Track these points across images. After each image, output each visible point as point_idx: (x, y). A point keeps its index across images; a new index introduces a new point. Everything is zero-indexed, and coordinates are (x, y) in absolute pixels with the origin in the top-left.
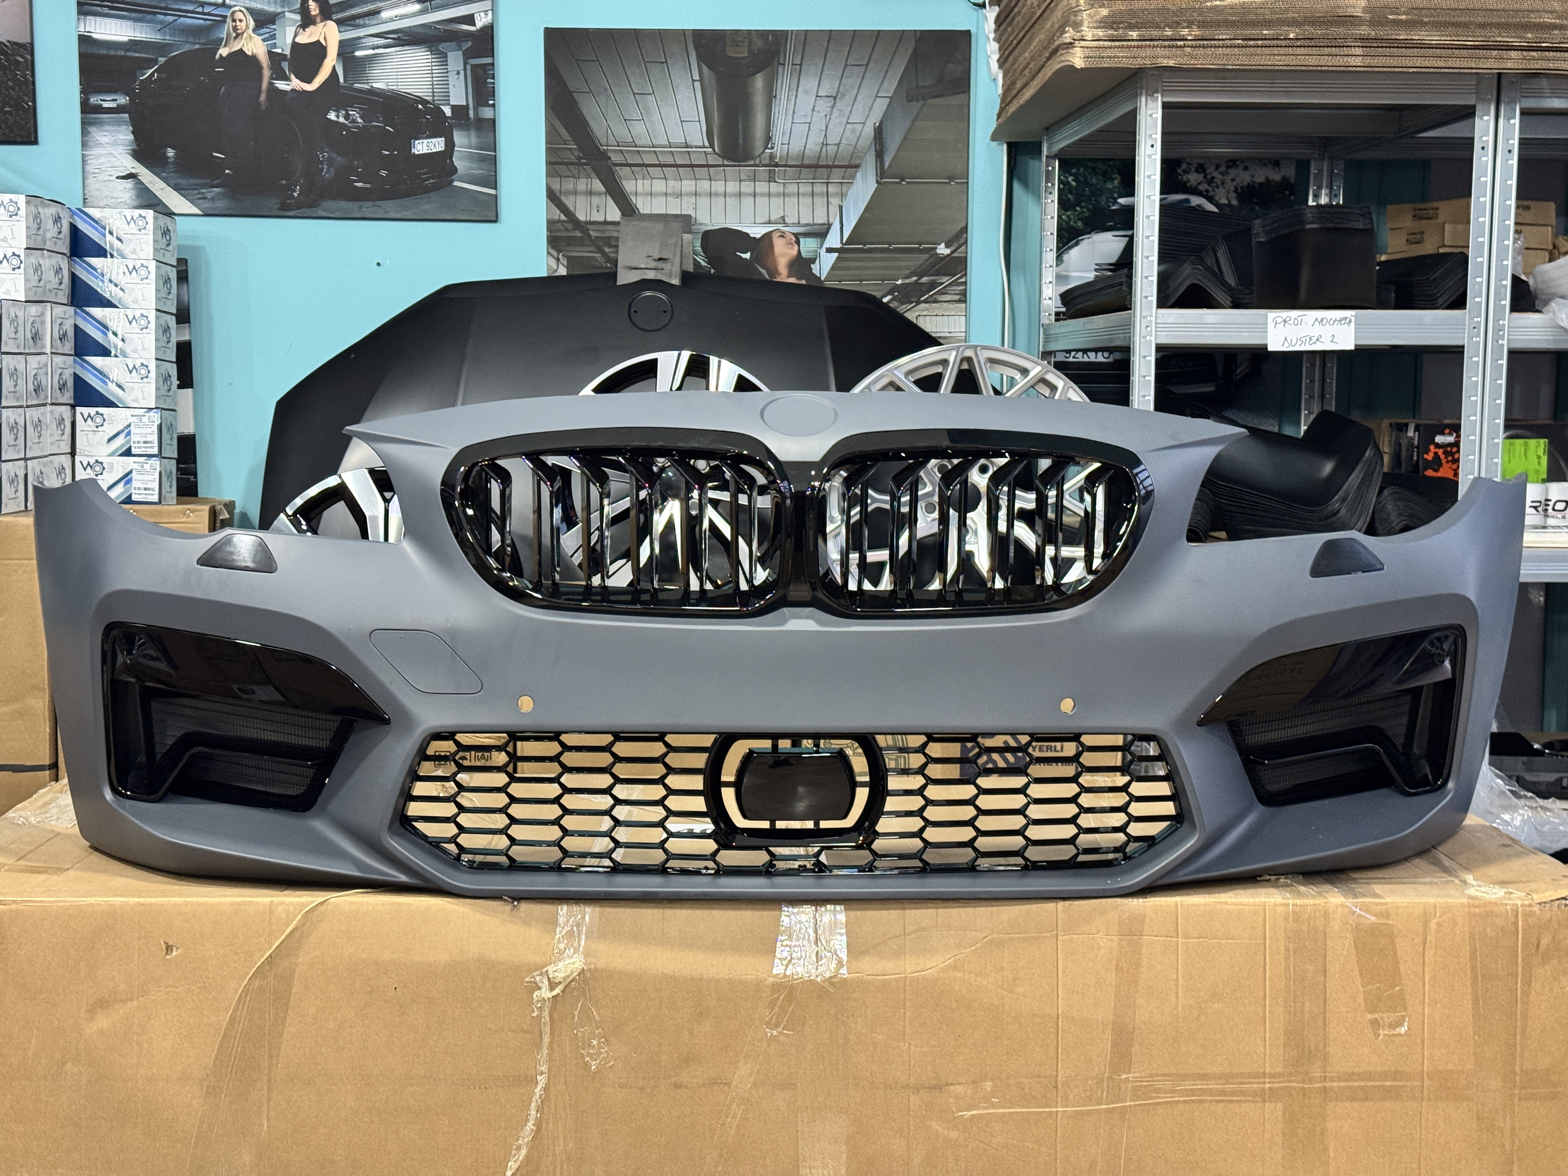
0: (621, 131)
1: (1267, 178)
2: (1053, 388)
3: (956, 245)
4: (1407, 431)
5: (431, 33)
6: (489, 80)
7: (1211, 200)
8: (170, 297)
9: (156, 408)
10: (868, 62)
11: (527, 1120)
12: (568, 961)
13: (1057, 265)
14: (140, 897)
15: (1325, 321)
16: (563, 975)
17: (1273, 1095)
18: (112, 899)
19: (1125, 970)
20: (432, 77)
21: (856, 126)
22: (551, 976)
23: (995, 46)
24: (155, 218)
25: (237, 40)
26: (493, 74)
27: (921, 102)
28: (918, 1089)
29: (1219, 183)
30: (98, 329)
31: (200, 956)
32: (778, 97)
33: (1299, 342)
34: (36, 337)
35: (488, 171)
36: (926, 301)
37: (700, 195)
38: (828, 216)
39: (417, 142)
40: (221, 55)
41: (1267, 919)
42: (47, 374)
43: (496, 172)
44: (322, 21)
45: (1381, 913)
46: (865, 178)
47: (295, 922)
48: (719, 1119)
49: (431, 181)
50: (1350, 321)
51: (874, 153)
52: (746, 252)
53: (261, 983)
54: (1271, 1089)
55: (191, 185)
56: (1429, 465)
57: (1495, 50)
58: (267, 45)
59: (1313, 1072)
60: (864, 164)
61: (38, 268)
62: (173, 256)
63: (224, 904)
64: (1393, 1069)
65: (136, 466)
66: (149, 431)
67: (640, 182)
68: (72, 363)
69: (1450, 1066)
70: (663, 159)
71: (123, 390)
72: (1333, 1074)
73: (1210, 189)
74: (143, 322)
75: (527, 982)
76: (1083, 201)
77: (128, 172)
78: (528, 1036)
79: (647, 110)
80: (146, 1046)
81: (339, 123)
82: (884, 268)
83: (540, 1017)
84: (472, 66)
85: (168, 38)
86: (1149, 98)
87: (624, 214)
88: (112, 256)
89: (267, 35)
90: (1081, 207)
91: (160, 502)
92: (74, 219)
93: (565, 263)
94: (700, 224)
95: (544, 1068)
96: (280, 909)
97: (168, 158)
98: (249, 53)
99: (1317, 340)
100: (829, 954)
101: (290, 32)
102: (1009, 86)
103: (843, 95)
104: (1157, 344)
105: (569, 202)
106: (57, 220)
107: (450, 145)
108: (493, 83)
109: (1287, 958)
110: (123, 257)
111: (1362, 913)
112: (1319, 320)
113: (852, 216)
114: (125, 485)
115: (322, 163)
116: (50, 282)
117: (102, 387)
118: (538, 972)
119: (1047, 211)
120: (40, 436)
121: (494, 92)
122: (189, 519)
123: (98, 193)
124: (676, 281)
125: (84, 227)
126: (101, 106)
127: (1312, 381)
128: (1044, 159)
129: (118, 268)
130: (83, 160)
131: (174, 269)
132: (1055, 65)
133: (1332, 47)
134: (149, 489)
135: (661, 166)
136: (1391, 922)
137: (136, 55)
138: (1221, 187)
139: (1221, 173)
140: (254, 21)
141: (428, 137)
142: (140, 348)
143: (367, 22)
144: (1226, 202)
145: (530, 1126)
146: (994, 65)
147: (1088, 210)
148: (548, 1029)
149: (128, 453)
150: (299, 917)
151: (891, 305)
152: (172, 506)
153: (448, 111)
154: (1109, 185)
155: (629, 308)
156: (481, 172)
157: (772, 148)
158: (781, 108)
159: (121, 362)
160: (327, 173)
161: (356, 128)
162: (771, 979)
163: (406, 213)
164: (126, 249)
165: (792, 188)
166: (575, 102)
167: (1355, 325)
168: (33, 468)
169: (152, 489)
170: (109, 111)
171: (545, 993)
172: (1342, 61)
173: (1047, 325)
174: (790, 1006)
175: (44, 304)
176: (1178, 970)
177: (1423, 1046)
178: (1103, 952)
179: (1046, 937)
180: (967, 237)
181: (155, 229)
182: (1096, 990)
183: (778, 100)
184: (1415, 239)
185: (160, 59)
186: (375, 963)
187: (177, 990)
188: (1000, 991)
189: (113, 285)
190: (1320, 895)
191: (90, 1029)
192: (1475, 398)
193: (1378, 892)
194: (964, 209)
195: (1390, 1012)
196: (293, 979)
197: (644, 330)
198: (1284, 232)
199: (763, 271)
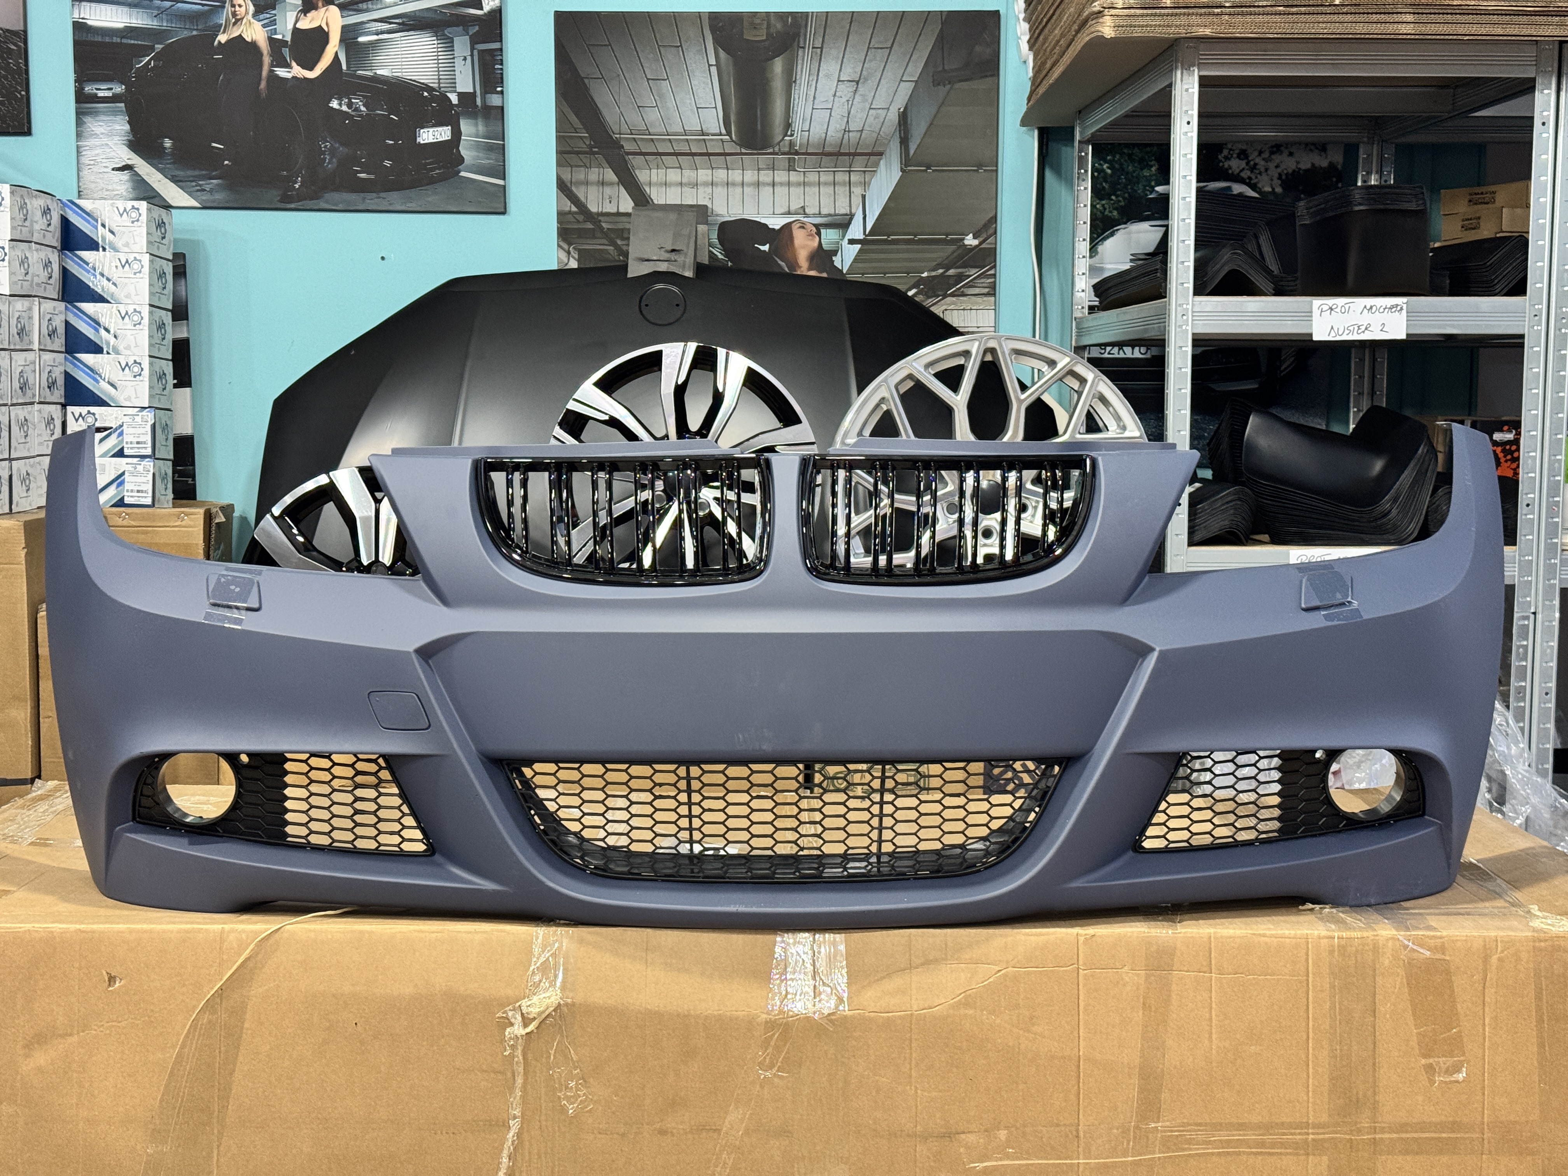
0: (633, 118)
1: (1313, 165)
2: (1083, 381)
3: (984, 236)
5: (438, 17)
6: (497, 66)
7: (1253, 187)
8: (165, 292)
9: (150, 407)
10: (892, 45)
11: (498, 1169)
12: (544, 995)
13: (1091, 257)
14: (82, 923)
15: (1374, 308)
16: (538, 1010)
17: (1318, 1147)
18: (51, 925)
19: (1153, 1009)
20: (438, 63)
21: (880, 111)
22: (524, 1012)
23: (1025, 26)
24: (149, 210)
25: (236, 27)
26: (502, 60)
27: (948, 87)
28: (925, 1138)
29: (1263, 170)
30: (89, 325)
31: (145, 987)
32: (798, 82)
33: (1347, 332)
34: (22, 332)
35: (496, 160)
36: (952, 295)
37: (717, 185)
38: (850, 206)
39: (422, 131)
40: (220, 42)
41: (1310, 953)
42: (35, 371)
43: (504, 161)
44: (324, 6)
45: (1436, 947)
46: (889, 166)
47: (248, 951)
48: (708, 1168)
49: (438, 171)
50: (1402, 309)
51: (898, 140)
52: (765, 245)
53: (211, 1017)
54: (1313, 1140)
55: (189, 177)
57: (1557, 16)
58: (267, 31)
59: (1361, 1122)
60: (888, 152)
61: (23, 261)
62: (168, 249)
63: (172, 932)
64: (1451, 1119)
65: (129, 468)
66: (142, 431)
67: (654, 171)
68: (63, 361)
69: (1512, 1118)
70: (678, 148)
71: (116, 388)
72: (1383, 1125)
73: (1253, 177)
74: (136, 318)
75: (499, 1017)
76: (1119, 190)
77: (124, 164)
78: (500, 1077)
79: (662, 96)
80: (87, 1085)
81: (342, 111)
82: (911, 260)
83: (512, 1056)
84: (479, 51)
85: (165, 24)
86: (1185, 71)
87: (637, 204)
88: (104, 249)
89: (265, 21)
90: (1117, 196)
91: (153, 505)
92: (65, 212)
93: (576, 256)
94: (717, 215)
95: (517, 1112)
96: (232, 936)
97: (165, 148)
98: (249, 39)
99: (1366, 329)
100: (829, 990)
101: (291, 17)
102: (1040, 66)
103: (866, 80)
104: (1193, 334)
105: (580, 193)
106: (46, 211)
107: (457, 134)
108: (502, 69)
109: (1332, 996)
110: (116, 250)
111: (1415, 947)
112: (1368, 307)
113: (875, 206)
114: (118, 486)
115: (324, 153)
116: (38, 276)
117: (94, 386)
118: (511, 1007)
119: (1080, 199)
120: (26, 436)
121: (502, 78)
122: (184, 523)
123: (93, 185)
124: (689, 274)
125: (75, 219)
126: (96, 94)
127: (1362, 377)
128: (1076, 144)
130: (78, 152)
131: (170, 264)
132: (1084, 38)
133: (1381, 13)
134: (142, 491)
135: (677, 155)
136: (1447, 958)
137: (132, 42)
138: (1264, 174)
139: (1264, 159)
140: (254, 5)
141: (434, 126)
142: (133, 344)
143: (370, 6)
144: (1270, 190)
145: (502, 1174)
146: (1025, 47)
147: (1124, 199)
148: (521, 1069)
149: (120, 454)
150: (252, 946)
151: (916, 299)
152: (166, 509)
153: (454, 98)
154: (1146, 173)
155: (640, 302)
156: (489, 161)
157: (792, 135)
158: (800, 92)
159: (114, 360)
160: (330, 164)
161: (359, 116)
162: (764, 1016)
163: (410, 205)
164: (119, 242)
165: (812, 177)
166: (587, 89)
167: (1407, 312)
168: (19, 470)
169: (146, 492)
170: (105, 100)
171: (518, 1030)
172: (1391, 28)
173: (1080, 318)
174: (785, 1045)
175: (31, 299)
176: (1211, 1008)
177: (1484, 1094)
178: (1128, 988)
179: (1066, 971)
180: (996, 228)
181: (148, 221)
182: (1122, 1031)
183: (797, 85)
184: (1470, 224)
185: (156, 46)
186: (334, 996)
187: (119, 1024)
188: (1015, 1030)
189: (105, 279)
190: (1369, 927)
191: (27, 1066)
192: (1536, 391)
193: (1433, 924)
194: (995, 198)
195: (1446, 1057)
196: (245, 1013)
197: (656, 324)
198: (1331, 214)
199: (783, 264)
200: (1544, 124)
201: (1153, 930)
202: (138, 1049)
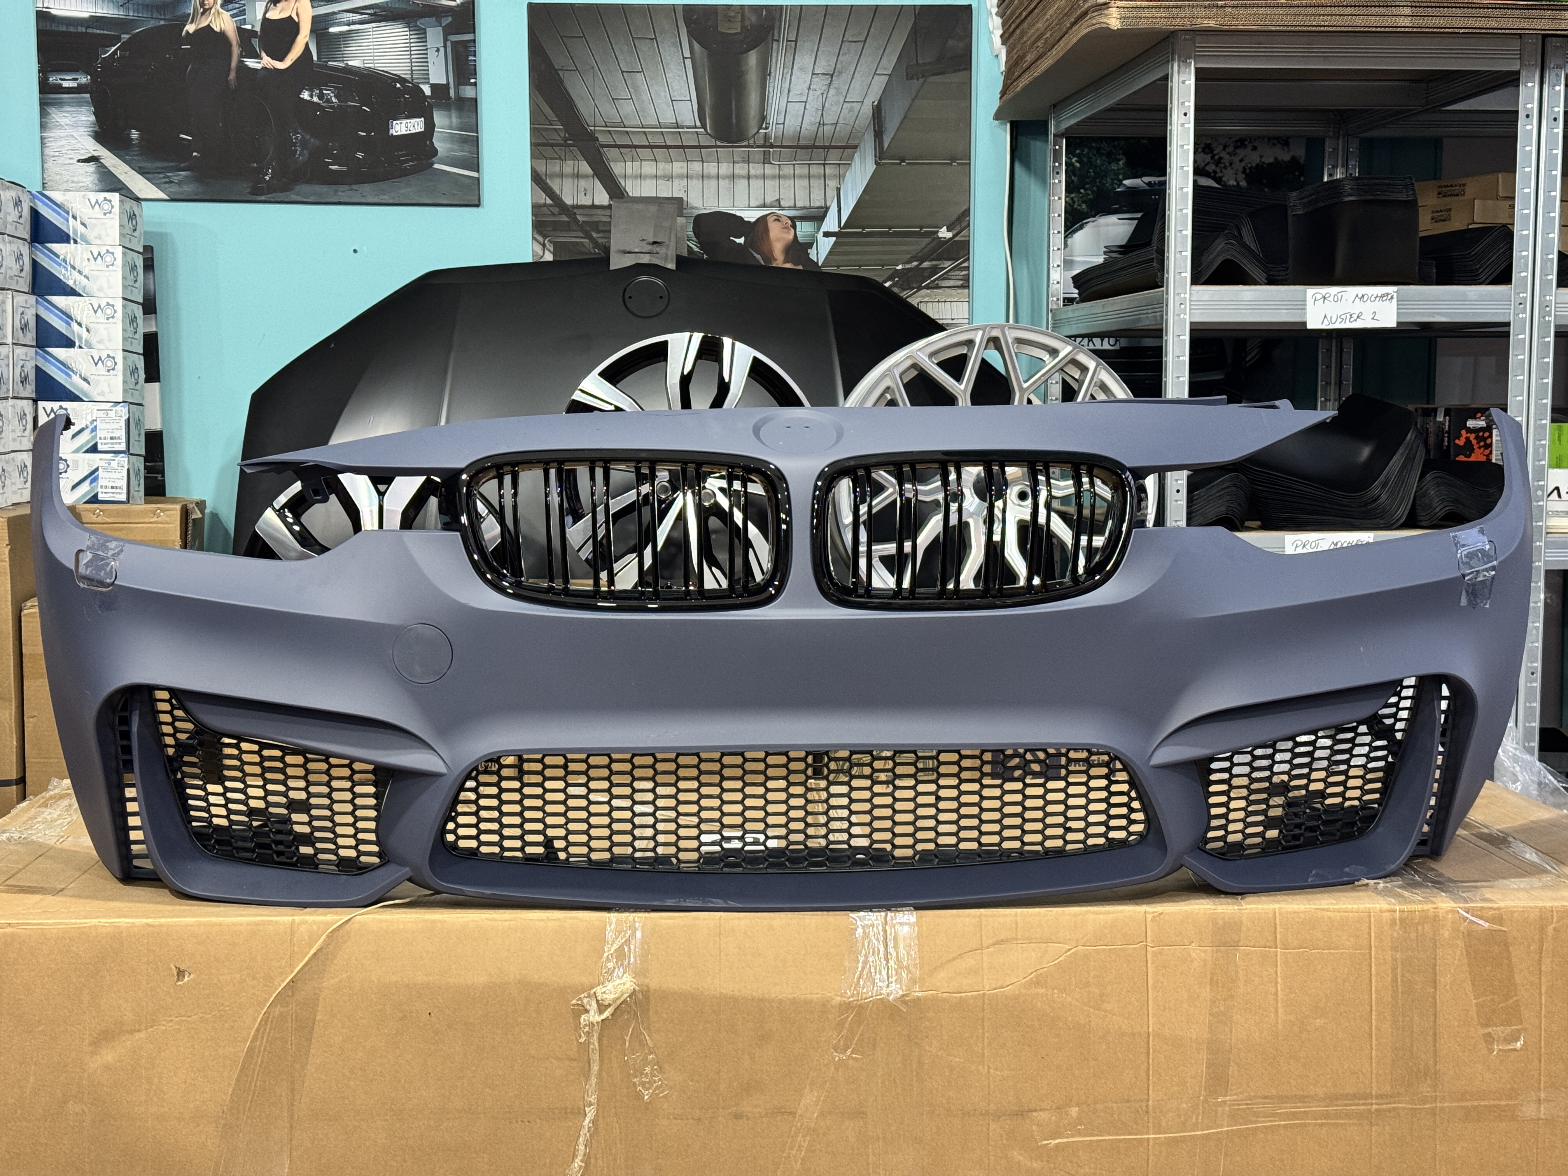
0: (609, 112)
1: (1276, 158)
2: (1084, 369)
3: (958, 229)
4: (1435, 416)
5: (411, 8)
6: (471, 58)
7: (1218, 180)
8: (136, 285)
9: (124, 402)
10: (866, 38)
11: (574, 1156)
12: (618, 982)
13: (1064, 248)
14: (148, 917)
15: (1366, 297)
16: (612, 996)
17: (1381, 1116)
18: (117, 920)
19: (1220, 985)
20: (411, 55)
21: (854, 104)
22: (599, 998)
23: (998, 21)
24: (121, 201)
25: (204, 17)
26: (475, 52)
27: (921, 80)
28: (998, 1116)
29: (1228, 164)
30: (61, 319)
31: (215, 981)
32: (773, 75)
33: (1339, 320)
35: (470, 152)
36: (927, 287)
37: (692, 178)
38: (825, 199)
39: (395, 122)
40: (187, 32)
41: (1372, 926)
42: (8, 365)
43: (478, 153)
45: (1494, 919)
46: (863, 160)
47: (319, 943)
48: (783, 1152)
49: (411, 163)
50: (1392, 297)
51: (873, 133)
52: (740, 237)
53: (282, 1010)
54: (1377, 1110)
55: (156, 168)
56: (1461, 450)
57: (1548, 10)
58: (236, 21)
59: (1422, 1092)
60: (862, 145)
62: (139, 242)
63: (241, 924)
64: (1509, 1087)
65: (103, 464)
66: (116, 426)
67: (629, 164)
68: (34, 356)
70: (653, 140)
71: (89, 383)
72: (1444, 1094)
73: (1218, 170)
74: (109, 311)
75: (574, 1005)
76: (1087, 183)
77: (90, 155)
78: (574, 1064)
79: (636, 88)
80: (156, 1080)
81: (313, 102)
82: (886, 252)
83: (588, 1043)
84: (452, 42)
85: (131, 14)
86: (1181, 63)
87: (612, 197)
88: (76, 242)
89: (234, 11)
90: (1086, 190)
91: (128, 501)
92: (35, 203)
93: (552, 250)
94: (692, 208)
95: (593, 1099)
96: (303, 929)
97: (132, 139)
98: (217, 29)
99: (1358, 317)
100: (902, 971)
101: (260, 7)
103: (840, 73)
104: (1191, 323)
105: (555, 184)
106: (18, 203)
107: (430, 126)
108: (475, 61)
109: (1394, 969)
110: (88, 242)
111: (1474, 919)
112: (1360, 296)
113: (850, 197)
114: (91, 483)
115: (295, 145)
116: (11, 268)
117: (66, 381)
118: (585, 994)
119: (1055, 191)
121: (475, 70)
122: (159, 519)
123: (58, 177)
124: (672, 266)
125: (45, 211)
126: (61, 85)
127: (1329, 367)
128: (1051, 137)
129: (82, 254)
130: (42, 143)
131: (141, 256)
133: (1380, 6)
134: (117, 488)
135: (652, 147)
136: (1505, 929)
137: (98, 31)
138: (1229, 168)
139: (1228, 153)
141: (407, 117)
142: (106, 338)
144: (1235, 183)
145: (578, 1163)
146: (997, 41)
147: (1093, 192)
148: (597, 1056)
149: (94, 449)
150: (324, 937)
151: (893, 290)
152: (140, 505)
153: (427, 90)
154: (1114, 167)
155: (624, 294)
156: (462, 154)
157: (767, 128)
158: (775, 85)
159: (86, 353)
160: (301, 155)
161: (331, 107)
162: (838, 998)
163: (384, 197)
164: (91, 234)
165: (788, 170)
166: (561, 81)
167: (1398, 301)
169: (120, 488)
170: (69, 90)
171: (595, 1017)
172: (1390, 21)
173: (1056, 310)
174: (859, 1027)
175: (5, 292)
176: (1277, 983)
177: (1540, 1061)
178: (1196, 964)
179: (1135, 949)
180: (969, 221)
181: (121, 213)
182: (1190, 1006)
183: (772, 78)
184: (1442, 216)
185: (123, 36)
186: (407, 986)
187: (189, 1019)
188: (1086, 1008)
189: (77, 274)
190: (1427, 900)
191: (94, 1064)
192: (1521, 377)
193: (1488, 896)
194: (966, 191)
195: (1504, 1026)
196: (317, 1005)
197: (639, 317)
198: (1322, 204)
199: (758, 257)
200: (1528, 116)
201: (1219, 907)
202: (209, 1043)
